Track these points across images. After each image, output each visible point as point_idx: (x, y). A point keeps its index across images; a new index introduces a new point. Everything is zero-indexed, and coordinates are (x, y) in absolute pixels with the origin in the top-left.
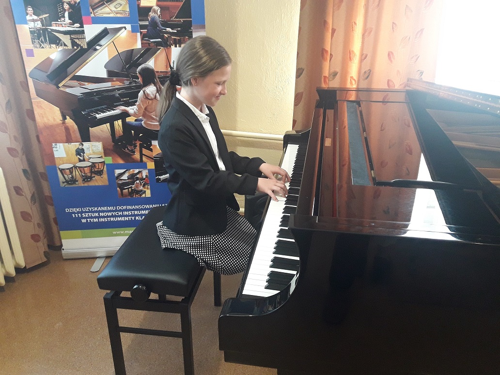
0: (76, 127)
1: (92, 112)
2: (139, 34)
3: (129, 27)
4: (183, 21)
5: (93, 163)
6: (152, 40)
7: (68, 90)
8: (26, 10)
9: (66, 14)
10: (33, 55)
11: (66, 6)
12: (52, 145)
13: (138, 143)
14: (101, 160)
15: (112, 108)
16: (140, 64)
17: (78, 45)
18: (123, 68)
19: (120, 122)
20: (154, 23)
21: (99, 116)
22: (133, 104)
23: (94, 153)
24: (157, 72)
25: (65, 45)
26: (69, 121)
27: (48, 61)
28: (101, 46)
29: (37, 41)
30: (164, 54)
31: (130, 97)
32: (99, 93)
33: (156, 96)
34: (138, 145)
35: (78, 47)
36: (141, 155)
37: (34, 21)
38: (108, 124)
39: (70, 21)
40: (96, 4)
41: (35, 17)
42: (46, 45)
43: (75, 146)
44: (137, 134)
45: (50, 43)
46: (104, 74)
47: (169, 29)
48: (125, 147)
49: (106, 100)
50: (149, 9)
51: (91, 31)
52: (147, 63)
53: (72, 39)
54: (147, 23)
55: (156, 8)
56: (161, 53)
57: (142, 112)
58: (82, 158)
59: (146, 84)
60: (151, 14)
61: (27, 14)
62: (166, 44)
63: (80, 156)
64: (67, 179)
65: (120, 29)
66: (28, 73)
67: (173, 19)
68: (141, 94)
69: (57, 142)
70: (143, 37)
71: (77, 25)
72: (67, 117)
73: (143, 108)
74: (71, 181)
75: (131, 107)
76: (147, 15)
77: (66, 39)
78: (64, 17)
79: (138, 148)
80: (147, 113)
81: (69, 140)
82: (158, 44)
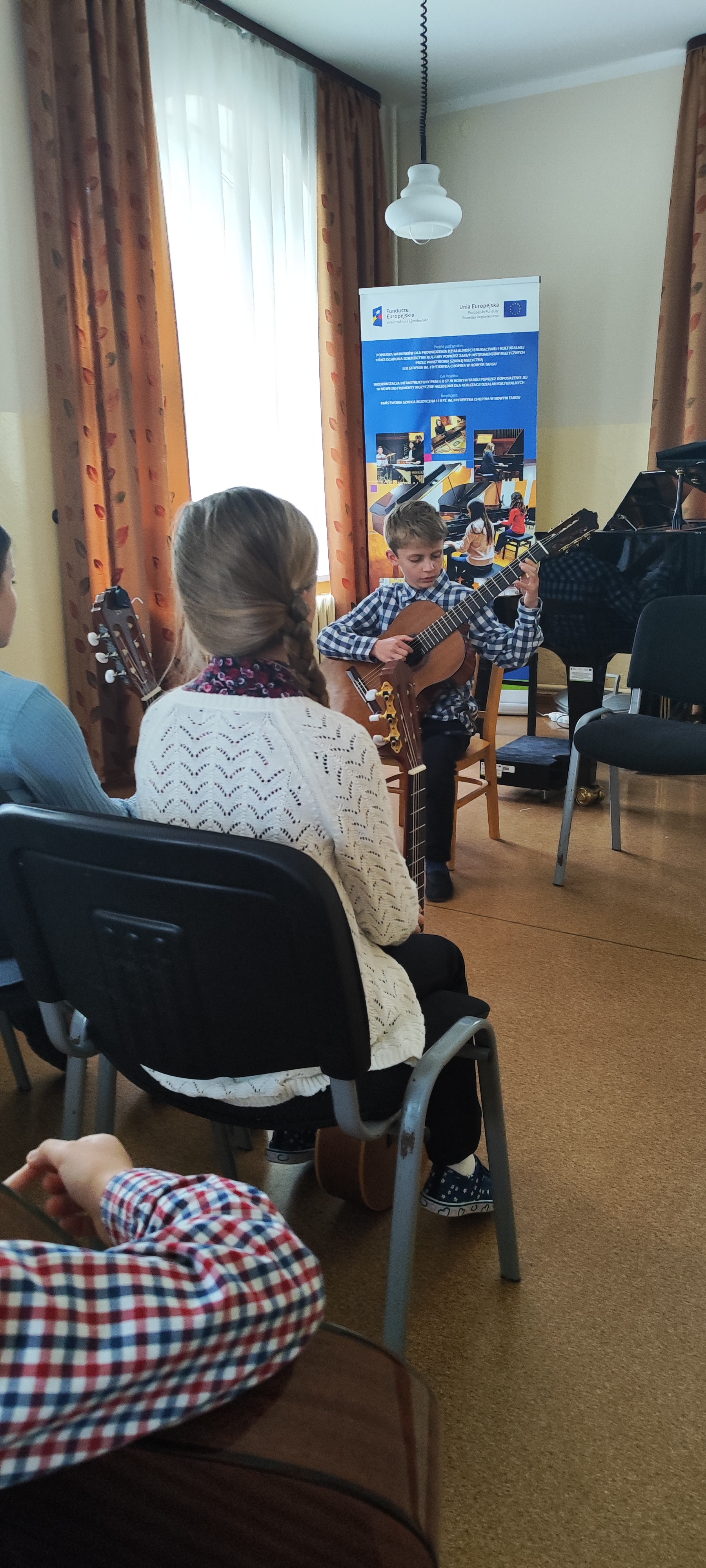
3: (464, 463)
4: (516, 456)
6: (484, 475)
8: (377, 449)
9: (411, 452)
10: (376, 491)
11: (411, 445)
12: (379, 580)
16: (471, 499)
17: (417, 481)
18: (455, 502)
20: (487, 458)
22: (460, 538)
24: (487, 506)
25: (405, 481)
27: (389, 496)
28: (437, 481)
29: (381, 477)
30: (495, 488)
33: (482, 530)
35: (416, 483)
37: (382, 459)
39: (413, 459)
40: (437, 443)
41: (384, 456)
42: (389, 481)
44: (460, 570)
47: (501, 464)
50: (484, 445)
51: (430, 467)
52: (477, 497)
53: (412, 475)
54: (481, 459)
55: (491, 445)
56: (492, 487)
57: (468, 545)
59: (474, 518)
60: (486, 450)
61: (377, 453)
62: (498, 479)
65: (456, 465)
66: (370, 504)
67: (506, 454)
68: (468, 528)
70: (477, 472)
71: (419, 462)
73: (470, 543)
76: (483, 451)
77: (407, 475)
78: (408, 455)
80: (472, 548)
82: (490, 479)
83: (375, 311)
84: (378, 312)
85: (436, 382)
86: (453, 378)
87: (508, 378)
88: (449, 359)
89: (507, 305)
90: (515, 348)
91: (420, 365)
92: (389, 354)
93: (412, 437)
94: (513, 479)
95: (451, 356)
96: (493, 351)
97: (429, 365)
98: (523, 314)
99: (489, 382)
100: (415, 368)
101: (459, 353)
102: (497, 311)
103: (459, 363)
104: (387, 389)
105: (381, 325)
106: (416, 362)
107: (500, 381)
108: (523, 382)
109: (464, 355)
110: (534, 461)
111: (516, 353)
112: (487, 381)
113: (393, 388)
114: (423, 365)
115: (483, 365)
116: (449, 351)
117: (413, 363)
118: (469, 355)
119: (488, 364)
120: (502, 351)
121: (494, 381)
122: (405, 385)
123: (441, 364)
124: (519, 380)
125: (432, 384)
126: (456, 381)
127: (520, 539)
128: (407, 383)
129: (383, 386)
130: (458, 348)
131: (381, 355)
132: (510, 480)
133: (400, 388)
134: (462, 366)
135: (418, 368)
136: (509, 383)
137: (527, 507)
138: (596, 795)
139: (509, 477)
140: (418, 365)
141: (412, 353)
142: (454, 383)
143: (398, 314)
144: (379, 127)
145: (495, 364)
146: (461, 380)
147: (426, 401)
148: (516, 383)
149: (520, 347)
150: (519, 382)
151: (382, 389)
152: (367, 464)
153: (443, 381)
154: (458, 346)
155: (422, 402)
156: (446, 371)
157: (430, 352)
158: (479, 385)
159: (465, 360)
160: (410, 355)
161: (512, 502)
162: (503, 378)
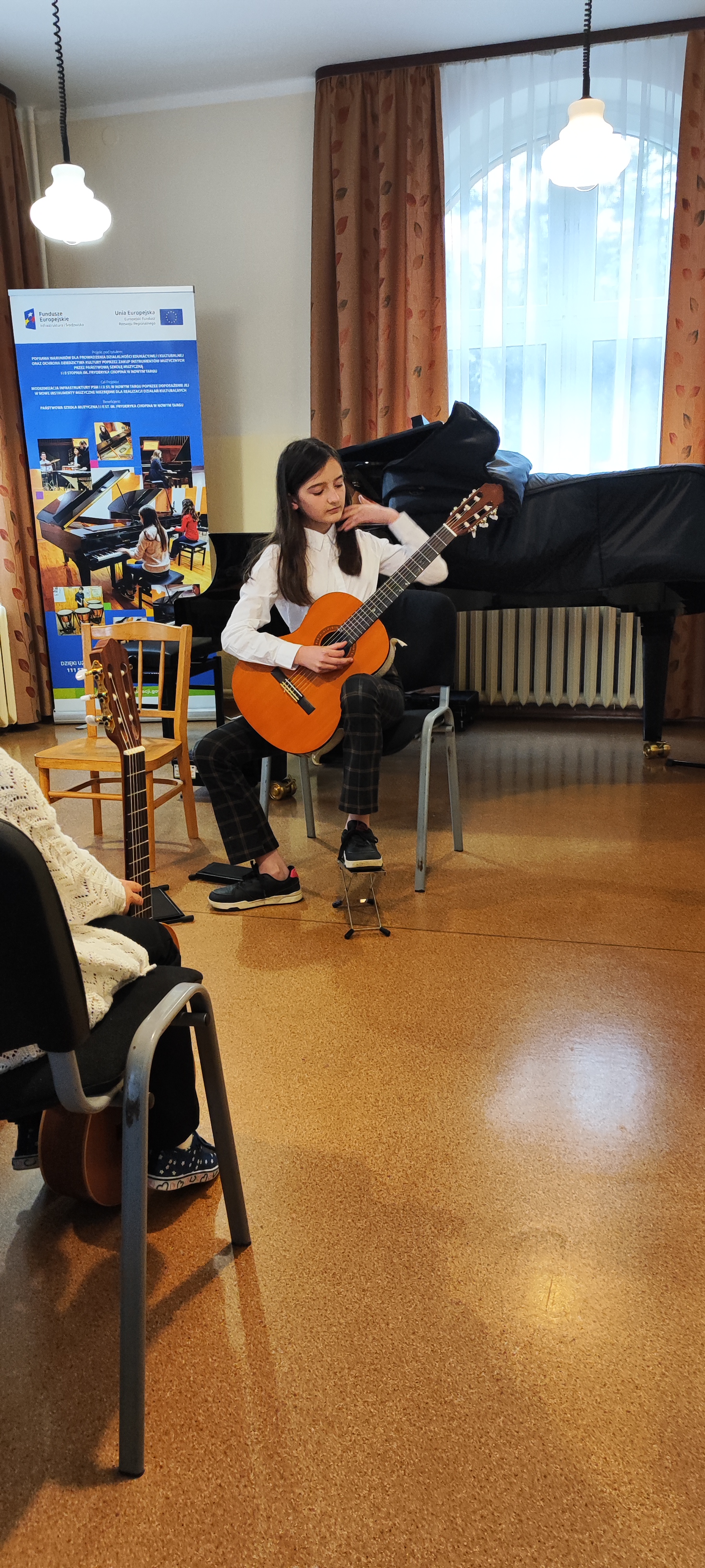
0: (77, 569)
1: (94, 554)
2: (141, 476)
3: (132, 469)
4: (183, 463)
5: (92, 609)
6: (153, 482)
7: (72, 531)
8: (40, 455)
9: (76, 459)
10: (42, 498)
11: (76, 451)
12: (53, 589)
13: (137, 587)
14: (100, 606)
15: (113, 549)
16: (142, 505)
17: (84, 487)
18: (125, 509)
19: (120, 564)
20: (155, 464)
21: (101, 558)
22: (134, 545)
23: (93, 598)
24: (158, 513)
25: (73, 487)
26: (71, 564)
27: (56, 503)
28: (105, 488)
29: (47, 484)
30: (165, 495)
31: (131, 538)
32: (101, 534)
33: (156, 537)
34: (137, 589)
35: (84, 490)
36: (141, 600)
37: (46, 465)
38: (109, 567)
39: (79, 465)
40: (102, 449)
41: (48, 462)
43: (75, 590)
44: (136, 577)
45: (59, 486)
46: (108, 517)
47: (170, 471)
48: (124, 592)
49: (107, 542)
50: (151, 452)
51: (97, 474)
52: (148, 504)
53: (79, 482)
54: (149, 465)
55: (158, 452)
56: (162, 494)
57: (143, 552)
58: (81, 604)
59: (147, 524)
60: (154, 457)
61: (41, 459)
62: (167, 485)
63: (80, 601)
64: (65, 626)
65: (124, 471)
66: (37, 512)
67: (173, 461)
68: (142, 535)
69: (57, 585)
70: (146, 478)
71: (85, 468)
72: (70, 559)
73: (144, 550)
74: (68, 629)
75: (131, 549)
76: (150, 458)
77: (74, 482)
78: (73, 461)
79: (137, 592)
80: (147, 555)
81: (70, 584)
82: (160, 485)
83: (26, 313)
84: (30, 315)
85: (97, 387)
86: (114, 384)
87: (169, 385)
88: (109, 365)
89: (163, 313)
90: (174, 355)
91: (79, 370)
92: (45, 358)
93: (77, 443)
94: (182, 486)
95: (110, 362)
96: (153, 358)
97: (88, 370)
98: (180, 322)
99: (151, 389)
100: (75, 373)
101: (118, 359)
102: (154, 319)
103: (121, 369)
104: (46, 393)
105: (34, 328)
106: (75, 367)
107: (161, 388)
108: (185, 390)
109: (124, 362)
110: (202, 468)
111: (176, 360)
112: (149, 388)
113: (52, 393)
114: (82, 370)
115: (144, 371)
116: (108, 357)
117: (71, 368)
118: (129, 361)
119: (149, 371)
120: (162, 358)
121: (156, 389)
122: (65, 390)
123: (101, 370)
124: (181, 388)
125: (93, 389)
126: (117, 387)
127: (194, 545)
128: (66, 388)
129: (42, 391)
130: (117, 355)
131: (37, 358)
132: (180, 487)
133: (59, 393)
134: (122, 372)
135: (78, 373)
136: (171, 391)
137: (199, 513)
138: (288, 789)
139: (178, 484)
140: (76, 370)
141: (69, 358)
142: (115, 389)
143: (52, 317)
144: (17, 127)
145: (155, 371)
146: (122, 387)
147: (88, 407)
148: (178, 390)
149: (180, 355)
150: (181, 390)
151: (41, 393)
152: (31, 470)
153: (104, 387)
154: (117, 352)
155: (84, 407)
156: (106, 377)
157: (89, 357)
158: (141, 391)
159: (125, 367)
160: (66, 360)
161: (184, 509)
162: (164, 386)
